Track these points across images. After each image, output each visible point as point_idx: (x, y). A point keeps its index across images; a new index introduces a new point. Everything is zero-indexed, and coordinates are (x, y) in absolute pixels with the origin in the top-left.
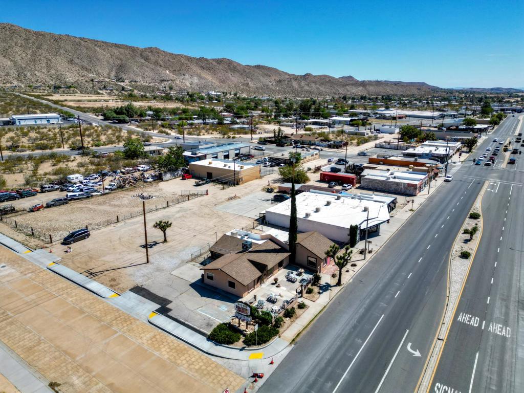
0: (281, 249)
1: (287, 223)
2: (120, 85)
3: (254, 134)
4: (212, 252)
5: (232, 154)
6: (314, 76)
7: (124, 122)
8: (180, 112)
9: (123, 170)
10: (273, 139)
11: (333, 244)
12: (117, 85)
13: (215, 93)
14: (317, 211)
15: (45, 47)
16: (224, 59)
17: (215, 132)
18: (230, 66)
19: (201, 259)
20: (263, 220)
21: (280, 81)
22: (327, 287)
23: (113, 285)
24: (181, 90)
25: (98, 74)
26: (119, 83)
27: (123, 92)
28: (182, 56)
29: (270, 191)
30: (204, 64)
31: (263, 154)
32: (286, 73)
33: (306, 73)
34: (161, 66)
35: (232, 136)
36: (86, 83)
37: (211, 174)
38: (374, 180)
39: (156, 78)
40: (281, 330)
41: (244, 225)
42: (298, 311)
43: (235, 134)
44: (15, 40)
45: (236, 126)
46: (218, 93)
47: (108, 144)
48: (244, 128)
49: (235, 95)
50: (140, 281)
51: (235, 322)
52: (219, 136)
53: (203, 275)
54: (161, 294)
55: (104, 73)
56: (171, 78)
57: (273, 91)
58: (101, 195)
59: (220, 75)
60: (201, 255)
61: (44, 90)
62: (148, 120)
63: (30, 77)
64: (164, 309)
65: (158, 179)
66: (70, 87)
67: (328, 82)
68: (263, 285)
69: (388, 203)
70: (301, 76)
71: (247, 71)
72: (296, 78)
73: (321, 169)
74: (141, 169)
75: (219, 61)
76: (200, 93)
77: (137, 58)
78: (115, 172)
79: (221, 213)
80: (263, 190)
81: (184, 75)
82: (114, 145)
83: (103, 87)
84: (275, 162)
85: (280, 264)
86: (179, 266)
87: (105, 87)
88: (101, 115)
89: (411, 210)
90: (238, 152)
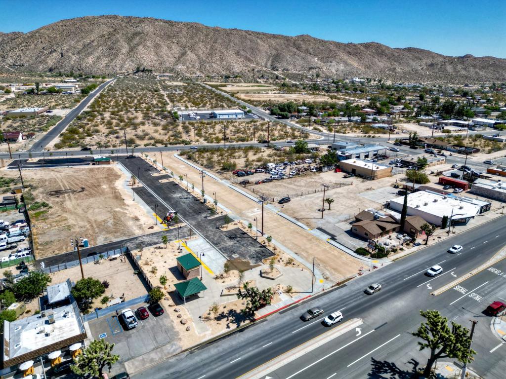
0: (396, 221)
1: (401, 209)
2: (274, 74)
3: (392, 134)
4: (356, 218)
5: (371, 155)
6: (475, 58)
7: (286, 117)
8: (328, 107)
9: (296, 162)
10: (408, 141)
11: (425, 222)
12: (272, 73)
13: (359, 80)
14: (426, 204)
15: (220, 41)
16: (372, 43)
17: (357, 131)
18: (378, 50)
19: (350, 221)
20: (388, 206)
21: (432, 65)
22: (419, 244)
23: (308, 225)
24: (327, 77)
25: (258, 64)
26: (274, 72)
27: (277, 80)
28: (330, 43)
29: (396, 187)
30: (352, 50)
31: (397, 156)
32: (441, 55)
33: (465, 55)
34: (310, 54)
35: (372, 135)
36: (248, 73)
37: (355, 170)
38: (482, 188)
39: (306, 66)
40: (388, 256)
41: (376, 207)
42: (399, 251)
43: (375, 133)
44: (199, 36)
45: (377, 125)
46: (362, 80)
47: (280, 139)
48: (384, 128)
49: (380, 81)
50: (320, 226)
51: (367, 249)
52: (361, 134)
53: (351, 228)
54: (331, 232)
55: (262, 63)
56: (319, 66)
57: (422, 77)
58: (288, 178)
59: (366, 60)
60: (349, 219)
61: (218, 79)
62: (303, 116)
63: (208, 68)
64: (333, 238)
65: (319, 171)
66: (237, 77)
67: (490, 65)
68: (382, 238)
69: (482, 205)
70: (459, 58)
71: (396, 54)
72: (451, 60)
73: (443, 173)
74: (307, 162)
75: (367, 46)
76: (344, 80)
77: (290, 48)
78: (292, 163)
79: (361, 198)
80: (391, 185)
81: (331, 62)
82: (285, 140)
83: (261, 75)
84: (405, 164)
85: (394, 230)
86: (338, 223)
87: (262, 76)
88: (268, 110)
89: (502, 213)
90: (376, 153)
